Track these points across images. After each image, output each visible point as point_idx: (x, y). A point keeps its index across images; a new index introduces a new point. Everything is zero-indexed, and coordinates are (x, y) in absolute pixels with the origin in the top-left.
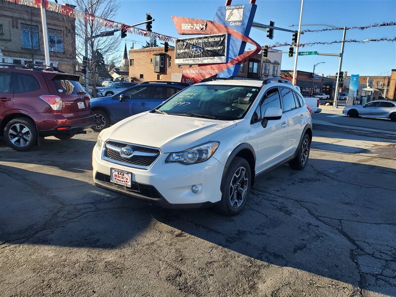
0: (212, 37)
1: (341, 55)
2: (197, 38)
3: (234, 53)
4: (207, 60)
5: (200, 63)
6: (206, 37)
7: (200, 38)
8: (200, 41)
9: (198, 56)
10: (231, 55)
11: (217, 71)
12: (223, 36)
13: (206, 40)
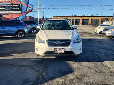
0: (14, 5)
1: (43, 12)
2: (8, 5)
3: (24, 10)
4: (13, 12)
5: (11, 13)
6: (12, 5)
7: (10, 5)
8: (10, 6)
9: (10, 11)
10: (23, 11)
11: (18, 16)
12: (19, 5)
13: (12, 6)
